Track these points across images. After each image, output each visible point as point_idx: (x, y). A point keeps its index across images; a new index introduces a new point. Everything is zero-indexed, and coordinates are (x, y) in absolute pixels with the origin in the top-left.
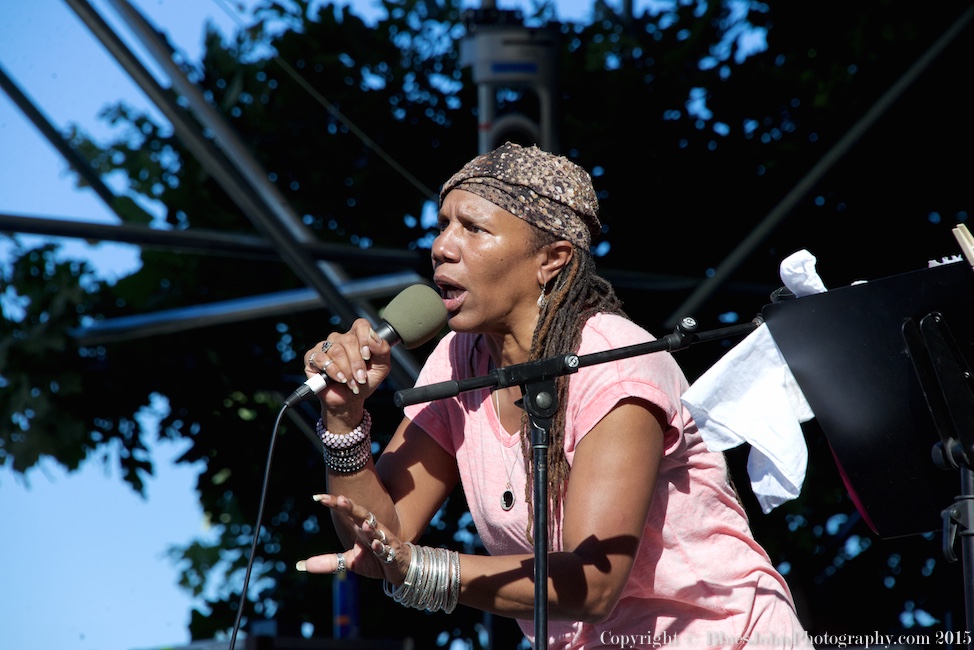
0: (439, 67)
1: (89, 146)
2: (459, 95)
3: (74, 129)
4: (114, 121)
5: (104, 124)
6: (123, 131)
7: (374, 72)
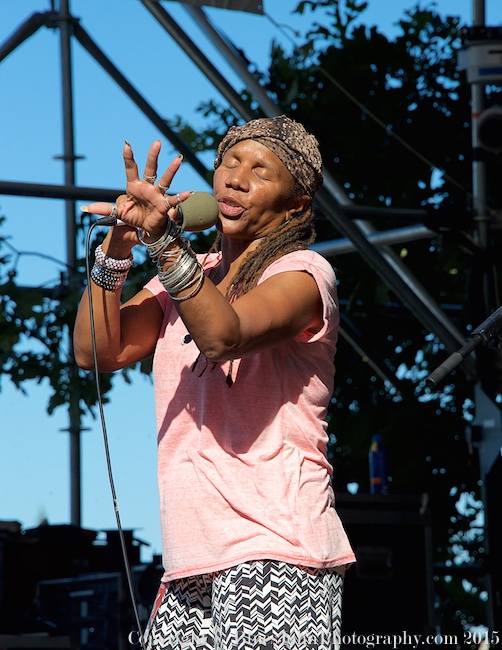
0: (442, 70)
1: (189, 132)
2: (456, 90)
3: (179, 119)
4: (206, 115)
5: (200, 115)
6: (213, 121)
7: (394, 76)
